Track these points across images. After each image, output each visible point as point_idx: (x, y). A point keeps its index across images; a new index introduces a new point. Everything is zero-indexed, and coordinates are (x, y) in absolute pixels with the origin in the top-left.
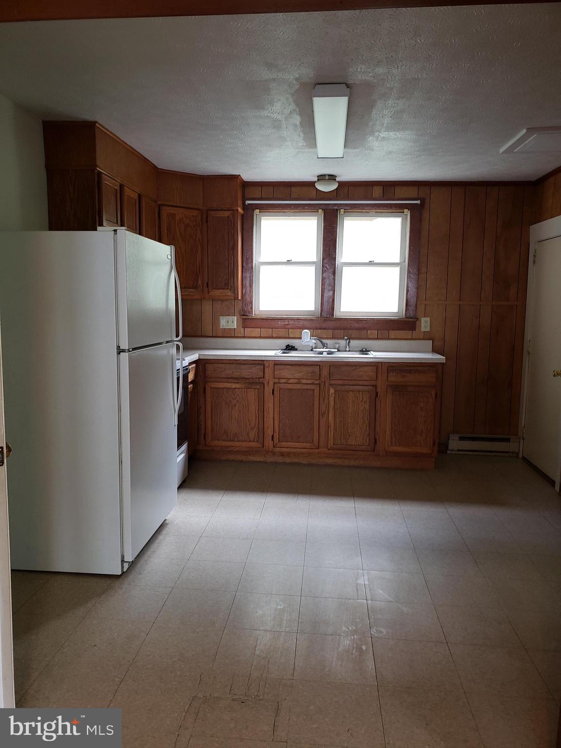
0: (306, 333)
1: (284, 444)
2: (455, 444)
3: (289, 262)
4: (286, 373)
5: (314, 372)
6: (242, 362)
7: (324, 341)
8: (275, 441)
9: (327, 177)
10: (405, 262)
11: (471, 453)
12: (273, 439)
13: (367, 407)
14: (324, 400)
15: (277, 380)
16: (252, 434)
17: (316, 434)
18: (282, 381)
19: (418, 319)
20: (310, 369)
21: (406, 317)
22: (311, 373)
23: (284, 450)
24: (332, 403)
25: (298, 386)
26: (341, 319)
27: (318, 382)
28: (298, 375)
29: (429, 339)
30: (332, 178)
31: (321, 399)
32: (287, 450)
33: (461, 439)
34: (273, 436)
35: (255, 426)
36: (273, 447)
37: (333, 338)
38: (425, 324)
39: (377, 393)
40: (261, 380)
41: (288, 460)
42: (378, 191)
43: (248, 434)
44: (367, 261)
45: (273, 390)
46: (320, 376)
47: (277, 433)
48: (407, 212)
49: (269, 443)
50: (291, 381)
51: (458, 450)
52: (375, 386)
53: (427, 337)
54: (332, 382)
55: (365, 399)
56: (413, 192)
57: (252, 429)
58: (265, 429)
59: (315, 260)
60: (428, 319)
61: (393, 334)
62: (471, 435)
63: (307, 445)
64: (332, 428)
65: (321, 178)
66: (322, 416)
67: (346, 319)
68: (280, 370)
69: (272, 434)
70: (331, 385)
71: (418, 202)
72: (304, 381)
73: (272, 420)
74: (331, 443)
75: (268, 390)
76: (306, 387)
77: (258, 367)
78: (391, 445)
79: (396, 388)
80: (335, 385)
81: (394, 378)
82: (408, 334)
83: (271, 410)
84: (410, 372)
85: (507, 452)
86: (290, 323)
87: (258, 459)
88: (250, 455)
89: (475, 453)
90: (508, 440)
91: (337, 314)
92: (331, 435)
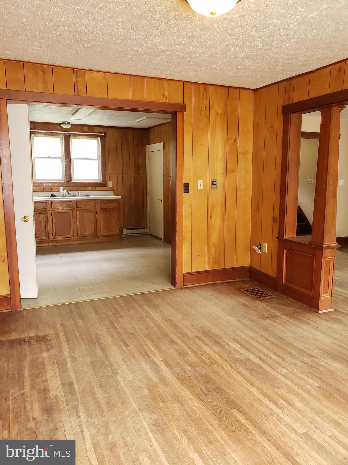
0: (61, 189)
1: (58, 237)
2: (125, 231)
3: (49, 157)
4: (57, 206)
5: (69, 205)
6: (36, 202)
7: (69, 192)
8: (54, 235)
9: (67, 123)
10: (99, 158)
11: (131, 235)
12: (53, 235)
13: (93, 218)
14: (75, 217)
15: (53, 209)
16: (43, 234)
17: (72, 231)
18: (55, 209)
19: (107, 182)
20: (68, 203)
21: (102, 181)
22: (68, 205)
23: (58, 239)
24: (78, 217)
25: (63, 211)
26: (75, 182)
27: (71, 209)
28: (63, 206)
29: (112, 190)
30: (69, 123)
31: (74, 216)
32: (60, 239)
33: (127, 229)
34: (53, 234)
35: (44, 230)
36: (53, 238)
37: (72, 191)
38: (110, 184)
39: (96, 212)
40: (46, 209)
41: (59, 244)
42: (86, 129)
43: (41, 234)
44: (84, 158)
45: (52, 214)
46: (72, 206)
47: (55, 232)
48: (99, 138)
49: (51, 237)
50: (59, 209)
51: (126, 234)
52: (96, 209)
53: (111, 189)
54: (77, 209)
55: (92, 214)
56: (101, 130)
57: (43, 231)
58: (49, 231)
59: (61, 157)
60: (111, 182)
61: (98, 188)
62: (131, 228)
63: (69, 236)
64: (79, 227)
65: (64, 123)
66: (74, 223)
67: (77, 183)
68: (54, 204)
69: (52, 233)
70: (77, 210)
71: (104, 134)
72: (65, 209)
73: (52, 227)
74: (79, 234)
75: (49, 214)
76: (67, 211)
77: (45, 204)
78: (103, 233)
79: (104, 210)
80: (79, 209)
81: (103, 206)
82: (103, 188)
83: (51, 222)
84: (108, 202)
85: (144, 233)
86: (52, 184)
87: (45, 245)
88: (41, 244)
89: (133, 235)
90: (144, 228)
91: (73, 180)
92: (79, 231)
